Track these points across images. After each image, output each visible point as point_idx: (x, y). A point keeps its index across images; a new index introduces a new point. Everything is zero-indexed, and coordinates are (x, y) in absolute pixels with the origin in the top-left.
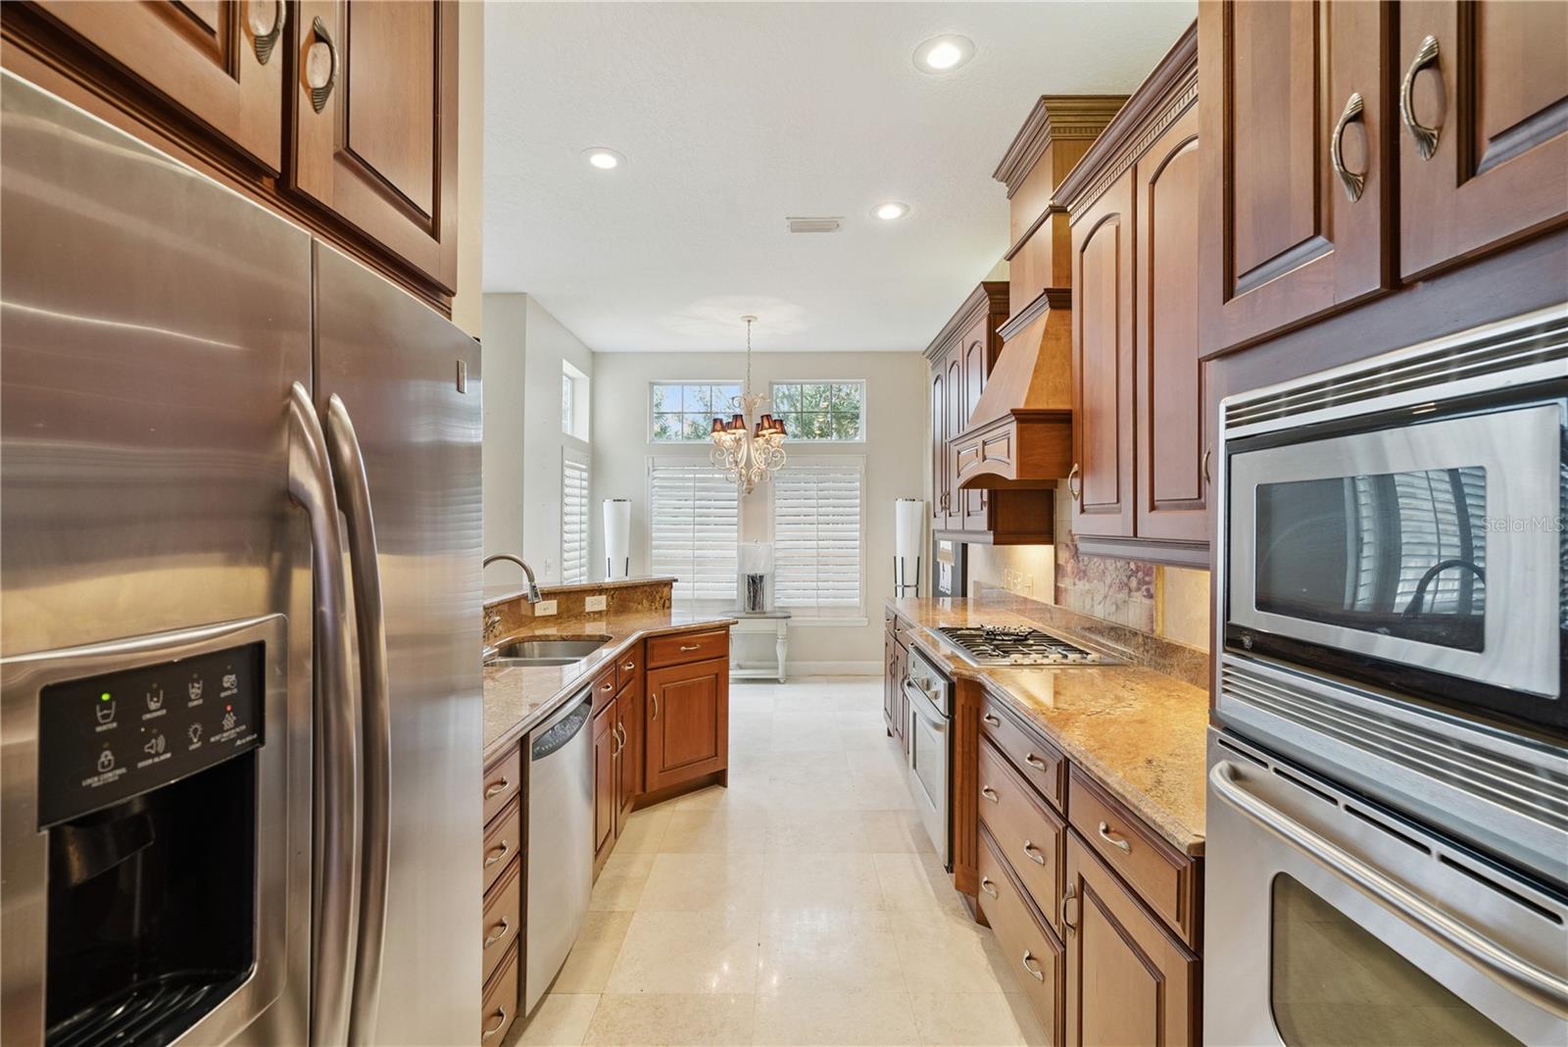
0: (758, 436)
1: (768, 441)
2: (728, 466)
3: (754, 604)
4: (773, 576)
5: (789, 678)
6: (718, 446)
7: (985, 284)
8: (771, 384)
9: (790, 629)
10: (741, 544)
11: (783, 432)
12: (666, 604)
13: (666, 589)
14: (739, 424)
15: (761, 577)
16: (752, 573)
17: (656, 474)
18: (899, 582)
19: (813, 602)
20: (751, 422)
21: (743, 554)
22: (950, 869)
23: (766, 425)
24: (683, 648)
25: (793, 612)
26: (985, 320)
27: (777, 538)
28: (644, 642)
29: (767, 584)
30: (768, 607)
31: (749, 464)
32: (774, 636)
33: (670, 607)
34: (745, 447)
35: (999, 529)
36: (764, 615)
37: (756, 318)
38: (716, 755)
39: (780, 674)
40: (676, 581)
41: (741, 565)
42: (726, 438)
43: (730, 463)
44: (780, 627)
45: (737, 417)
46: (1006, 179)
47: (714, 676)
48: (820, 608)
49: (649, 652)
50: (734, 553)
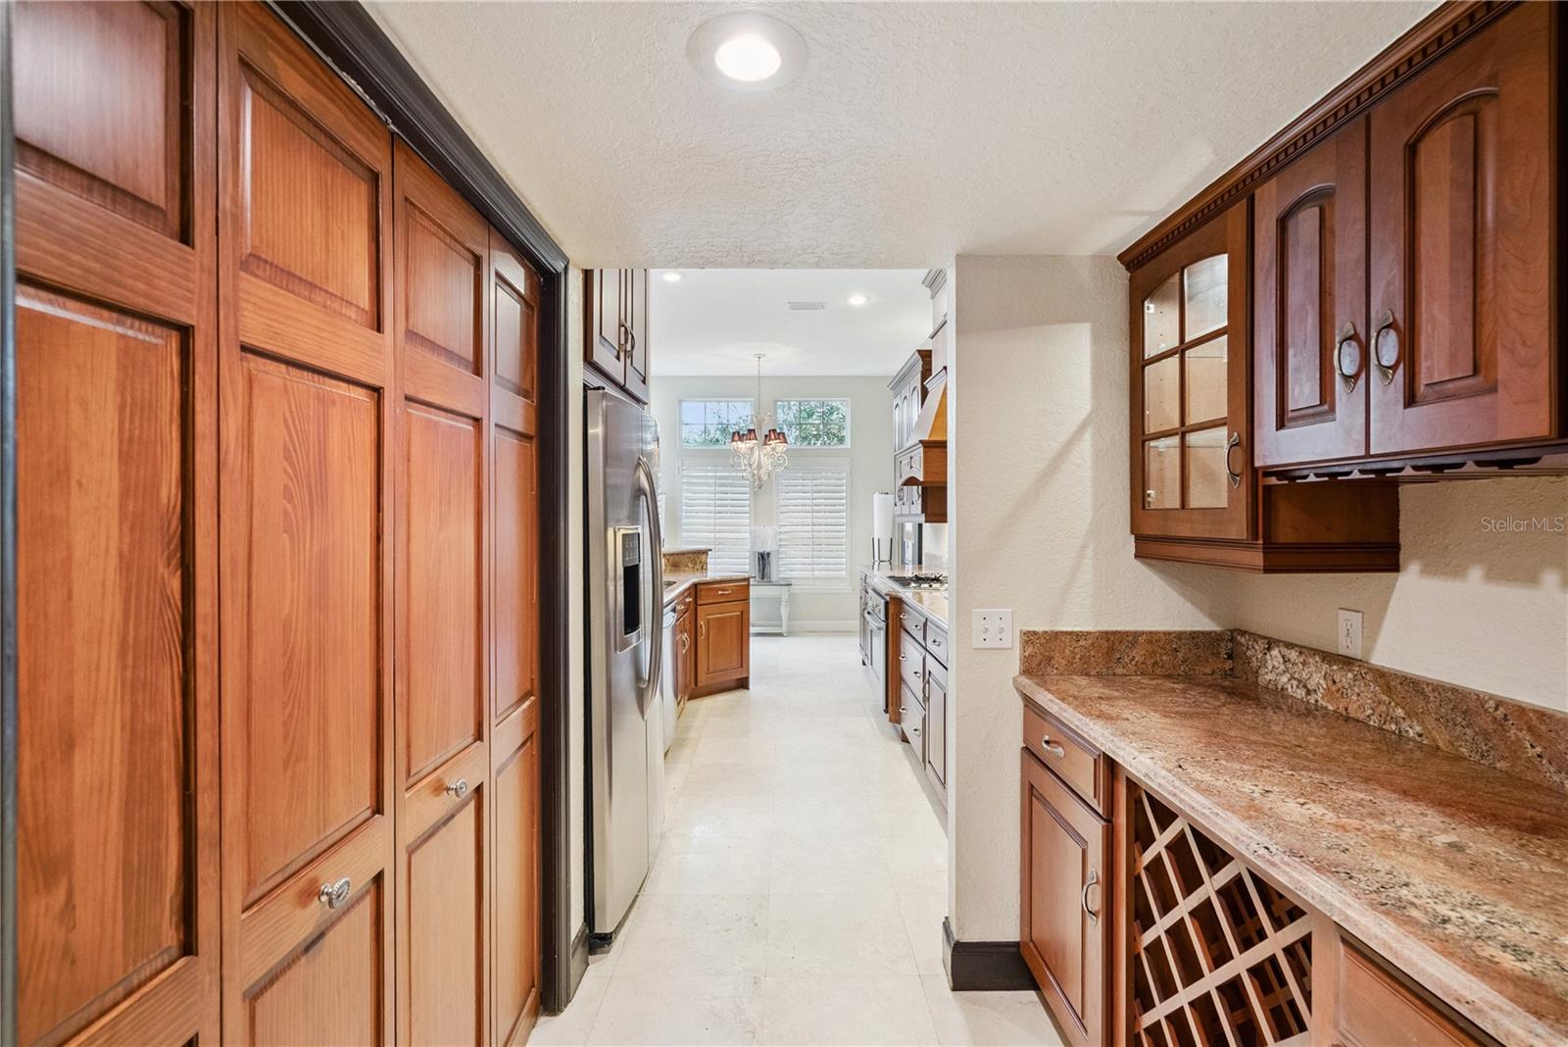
0: (765, 444)
1: (774, 449)
2: (743, 468)
3: (763, 575)
4: (778, 552)
5: (791, 633)
6: (736, 453)
7: (919, 351)
8: (776, 401)
9: (791, 596)
10: (753, 528)
11: (786, 442)
12: (703, 568)
13: (704, 556)
14: (752, 436)
15: (769, 554)
16: (762, 551)
17: (685, 473)
18: (876, 558)
19: (808, 574)
20: (761, 434)
21: (754, 536)
22: (886, 711)
23: (773, 437)
24: (720, 592)
25: (793, 582)
26: (919, 375)
27: (781, 523)
28: (695, 586)
29: (773, 558)
30: (774, 578)
31: (759, 466)
32: (778, 600)
33: (706, 569)
34: (756, 453)
35: (929, 512)
36: (770, 583)
37: (764, 355)
38: (742, 666)
39: (784, 630)
40: (711, 550)
41: (753, 544)
42: (743, 446)
43: (745, 465)
44: (784, 592)
45: (750, 431)
46: (930, 286)
47: (739, 613)
48: (815, 578)
49: (698, 594)
50: (747, 535)
